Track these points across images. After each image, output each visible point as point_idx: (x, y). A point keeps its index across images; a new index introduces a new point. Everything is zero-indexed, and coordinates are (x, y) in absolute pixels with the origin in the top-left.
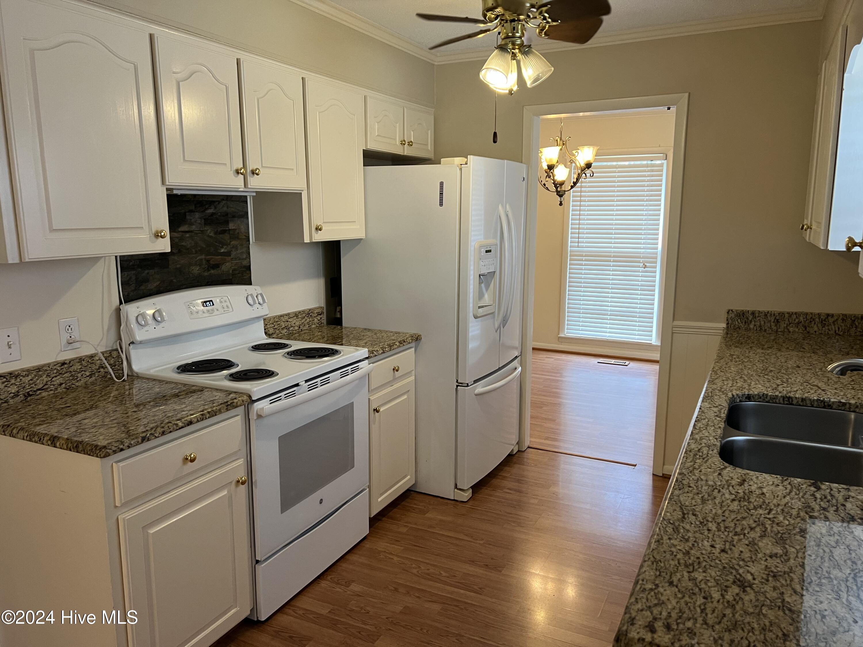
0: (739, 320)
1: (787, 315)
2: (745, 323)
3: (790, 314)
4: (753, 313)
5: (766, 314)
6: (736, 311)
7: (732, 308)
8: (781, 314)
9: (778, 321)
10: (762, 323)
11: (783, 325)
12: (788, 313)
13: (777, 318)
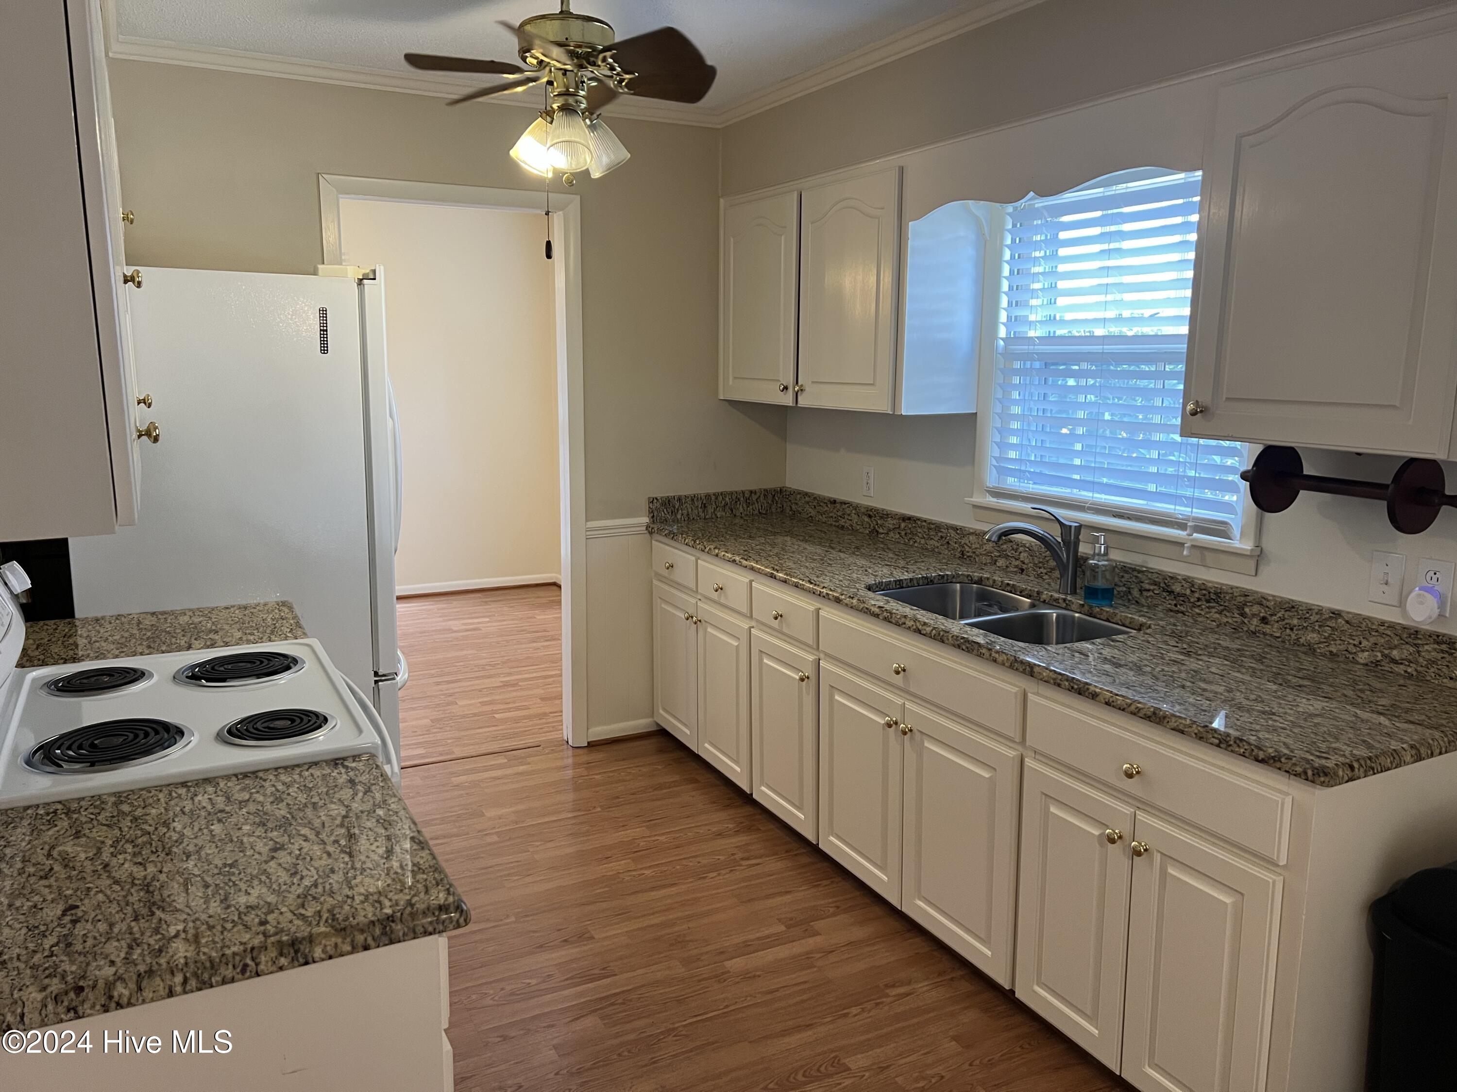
0: (665, 510)
1: (713, 498)
2: (672, 513)
3: (716, 495)
4: (680, 499)
5: (693, 498)
6: (661, 498)
7: (654, 496)
8: (708, 496)
9: (705, 507)
10: (690, 510)
11: (710, 510)
12: (714, 494)
13: (704, 502)
